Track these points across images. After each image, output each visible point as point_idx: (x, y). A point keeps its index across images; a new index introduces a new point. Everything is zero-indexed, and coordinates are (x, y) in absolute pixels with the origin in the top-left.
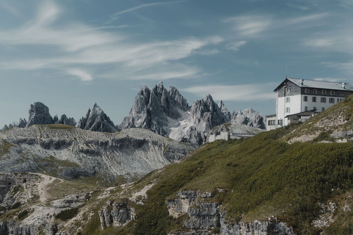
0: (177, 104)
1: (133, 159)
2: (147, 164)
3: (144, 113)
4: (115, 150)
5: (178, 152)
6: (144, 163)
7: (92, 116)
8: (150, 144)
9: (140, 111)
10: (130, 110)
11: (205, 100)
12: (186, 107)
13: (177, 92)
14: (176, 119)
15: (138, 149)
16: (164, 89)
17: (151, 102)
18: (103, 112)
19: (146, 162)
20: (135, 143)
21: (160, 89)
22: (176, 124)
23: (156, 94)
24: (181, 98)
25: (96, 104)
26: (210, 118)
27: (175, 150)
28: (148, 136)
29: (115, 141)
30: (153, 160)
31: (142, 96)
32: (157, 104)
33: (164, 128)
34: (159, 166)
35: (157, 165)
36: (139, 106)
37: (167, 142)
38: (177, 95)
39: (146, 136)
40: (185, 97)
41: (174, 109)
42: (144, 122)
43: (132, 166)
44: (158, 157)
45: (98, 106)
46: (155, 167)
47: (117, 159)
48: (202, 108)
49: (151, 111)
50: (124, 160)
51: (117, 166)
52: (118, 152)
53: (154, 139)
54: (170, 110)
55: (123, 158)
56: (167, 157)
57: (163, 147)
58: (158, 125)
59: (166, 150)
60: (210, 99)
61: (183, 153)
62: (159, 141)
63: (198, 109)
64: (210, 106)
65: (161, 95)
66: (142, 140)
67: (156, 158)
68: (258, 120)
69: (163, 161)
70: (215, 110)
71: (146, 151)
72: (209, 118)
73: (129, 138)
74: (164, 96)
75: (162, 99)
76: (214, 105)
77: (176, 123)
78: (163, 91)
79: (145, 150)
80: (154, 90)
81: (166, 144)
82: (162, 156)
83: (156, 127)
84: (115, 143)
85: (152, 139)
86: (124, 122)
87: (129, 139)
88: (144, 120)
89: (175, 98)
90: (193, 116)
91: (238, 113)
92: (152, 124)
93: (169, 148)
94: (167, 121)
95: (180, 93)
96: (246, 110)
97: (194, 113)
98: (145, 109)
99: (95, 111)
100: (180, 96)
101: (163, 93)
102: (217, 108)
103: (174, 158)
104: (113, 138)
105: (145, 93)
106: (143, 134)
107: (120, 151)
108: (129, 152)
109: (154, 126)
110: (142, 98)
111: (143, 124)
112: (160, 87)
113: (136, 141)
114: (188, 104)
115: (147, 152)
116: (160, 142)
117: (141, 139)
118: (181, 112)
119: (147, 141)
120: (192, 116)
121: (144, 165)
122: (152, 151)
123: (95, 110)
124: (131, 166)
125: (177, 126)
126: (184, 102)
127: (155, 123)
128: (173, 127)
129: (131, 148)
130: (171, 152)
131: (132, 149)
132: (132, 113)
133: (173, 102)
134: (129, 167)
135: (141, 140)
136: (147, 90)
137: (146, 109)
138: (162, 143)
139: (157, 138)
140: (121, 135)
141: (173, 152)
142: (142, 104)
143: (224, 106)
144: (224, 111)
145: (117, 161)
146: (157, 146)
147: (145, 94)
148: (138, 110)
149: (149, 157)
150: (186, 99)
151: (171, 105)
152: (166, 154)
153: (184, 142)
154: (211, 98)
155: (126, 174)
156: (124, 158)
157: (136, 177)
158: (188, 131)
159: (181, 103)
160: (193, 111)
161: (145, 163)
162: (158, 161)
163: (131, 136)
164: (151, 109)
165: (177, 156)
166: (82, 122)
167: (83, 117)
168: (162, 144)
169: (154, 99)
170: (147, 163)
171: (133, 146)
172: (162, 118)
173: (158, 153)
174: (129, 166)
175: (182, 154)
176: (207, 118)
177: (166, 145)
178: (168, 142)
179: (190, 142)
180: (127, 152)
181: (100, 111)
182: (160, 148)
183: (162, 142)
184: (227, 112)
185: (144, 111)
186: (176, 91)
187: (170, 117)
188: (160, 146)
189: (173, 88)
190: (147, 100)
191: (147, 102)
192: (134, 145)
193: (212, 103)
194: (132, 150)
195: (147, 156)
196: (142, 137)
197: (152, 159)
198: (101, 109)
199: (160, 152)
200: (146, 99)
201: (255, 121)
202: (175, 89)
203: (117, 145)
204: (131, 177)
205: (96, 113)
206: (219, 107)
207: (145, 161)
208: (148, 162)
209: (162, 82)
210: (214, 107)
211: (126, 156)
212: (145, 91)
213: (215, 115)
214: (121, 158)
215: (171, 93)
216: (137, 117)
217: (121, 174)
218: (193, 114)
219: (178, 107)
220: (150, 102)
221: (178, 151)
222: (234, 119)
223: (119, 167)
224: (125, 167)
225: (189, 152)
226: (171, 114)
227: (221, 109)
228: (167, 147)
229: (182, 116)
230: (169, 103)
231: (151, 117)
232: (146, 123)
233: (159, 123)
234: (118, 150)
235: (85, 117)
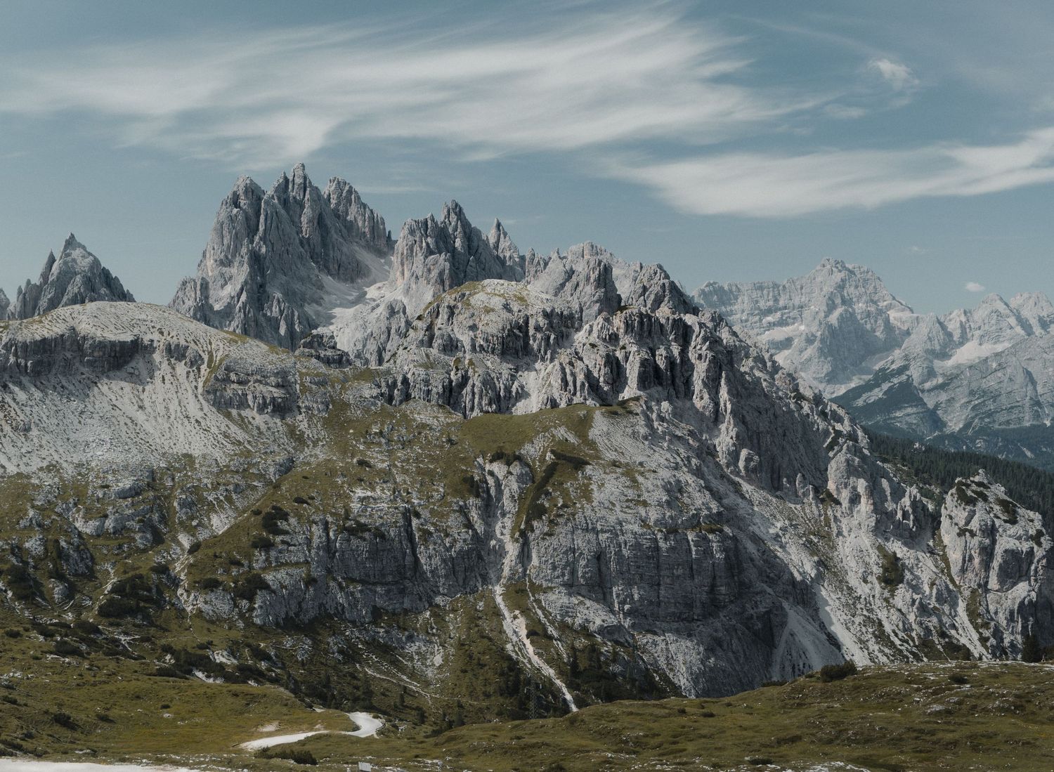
0: (354, 234)
1: (82, 412)
2: (138, 428)
3: (241, 264)
4: (15, 383)
5: (260, 382)
6: (126, 424)
7: (58, 278)
8: (157, 357)
9: (230, 257)
10: (200, 257)
11: (440, 218)
12: (381, 242)
13: (353, 197)
14: (352, 281)
15: (108, 377)
16: (311, 185)
17: (265, 230)
18: (96, 262)
19: (133, 421)
20: (96, 354)
21: (296, 187)
22: (350, 298)
23: (285, 202)
24: (367, 215)
25: (72, 236)
26: (447, 271)
27: (248, 375)
28: (153, 327)
29: (16, 350)
30: (163, 412)
31: (235, 210)
32: (284, 235)
33: (310, 309)
34: (182, 436)
35: (174, 431)
36: (225, 242)
37: (221, 346)
38: (352, 206)
39: (144, 328)
40: (379, 212)
41: (345, 249)
42: (242, 293)
43: (73, 437)
44: (184, 402)
45: (79, 243)
46: (165, 438)
47: (14, 416)
48: (428, 244)
49: (265, 258)
50: (45, 418)
51: (12, 441)
52: (23, 388)
53: (172, 337)
54: (331, 252)
55: (41, 412)
56: (217, 400)
57: (204, 367)
58: (289, 302)
59: (215, 376)
60: (456, 214)
61: (278, 386)
62: (192, 345)
63: (416, 248)
64: (455, 238)
65: (301, 205)
66: (124, 342)
67: (174, 406)
68: (597, 272)
69: (199, 415)
70: (474, 251)
71: (141, 380)
72: (441, 274)
73: (77, 335)
74: (309, 210)
75: (304, 219)
76: (471, 235)
77: (352, 295)
78: (308, 192)
79: (135, 378)
80: (277, 190)
81: (218, 356)
82: (200, 398)
83: (280, 307)
84: (16, 355)
85: (169, 338)
86: (180, 294)
87: (78, 342)
88: (239, 286)
89: (347, 214)
90: (403, 270)
91: (550, 258)
92: (269, 298)
93: (228, 369)
94: (321, 287)
95: (364, 200)
96: (574, 248)
97: (405, 260)
98: (244, 250)
99: (69, 259)
100: (365, 208)
101: (306, 199)
102: (481, 243)
103: (243, 404)
104: (10, 336)
105: (243, 202)
106: (133, 322)
107: (35, 386)
108: (71, 387)
109: (275, 303)
110: (235, 215)
111: (236, 299)
112: (298, 181)
113: (102, 345)
114: (389, 232)
115: (142, 383)
116: (196, 347)
117: (121, 340)
118: (366, 258)
119: (146, 347)
120: (400, 269)
121: (123, 434)
122: (164, 380)
123: (68, 255)
124: (68, 439)
125: (353, 303)
126: (376, 226)
127: (278, 295)
128: (341, 305)
129: (82, 374)
130: (233, 382)
131: (84, 376)
132: (205, 265)
133: (343, 228)
134: (59, 443)
135: (123, 344)
136: (253, 192)
137: (248, 250)
138: (204, 351)
139: (187, 335)
140: (48, 326)
141: (240, 383)
142: (236, 234)
143: (507, 238)
144: (508, 255)
145: (14, 424)
146: (184, 362)
147: (245, 204)
148: (223, 254)
149: (147, 404)
150: (382, 218)
151: (335, 236)
152: (215, 391)
153: (312, 347)
154: (459, 212)
155: (41, 469)
156: (46, 411)
157: (79, 477)
158: (382, 317)
159: (367, 230)
160: (402, 254)
161: (130, 424)
162: (182, 417)
163: (85, 328)
164: (264, 250)
165: (255, 398)
166: (24, 298)
167: (29, 282)
168: (202, 354)
169: (274, 217)
170: (136, 425)
171: (91, 364)
172: (302, 280)
173: (183, 387)
174: (60, 437)
175: (273, 390)
176: (438, 271)
177: (218, 358)
178: (226, 348)
179: (334, 347)
180: (63, 387)
181: (87, 260)
182: (193, 371)
183: (205, 349)
184: (515, 256)
185: (242, 257)
186: (350, 191)
187: (331, 275)
188: (195, 362)
189: (340, 185)
190: (253, 223)
191: (252, 230)
192: (96, 361)
193: (463, 226)
194: (84, 379)
195: (142, 400)
196: (129, 333)
197: (160, 409)
198: (90, 254)
199: (194, 383)
200: (247, 218)
201: (588, 279)
202: (347, 188)
203: (23, 364)
204: (61, 478)
205: (72, 266)
206: (492, 241)
207: (131, 418)
208: (140, 422)
209: (303, 166)
210: (468, 241)
211: (58, 403)
212: (246, 192)
213: (474, 264)
214: (36, 409)
215: (333, 202)
216: (219, 278)
217: (23, 469)
218: (402, 264)
219: (357, 242)
220: (261, 228)
221: (259, 377)
222: (534, 277)
223: (19, 444)
224: (44, 442)
225: (301, 380)
226: (332, 266)
227: (498, 246)
228: (220, 364)
229: (369, 271)
230: (328, 232)
231: (263, 276)
232: (247, 297)
233: (290, 295)
234: (25, 380)
235: (36, 280)
